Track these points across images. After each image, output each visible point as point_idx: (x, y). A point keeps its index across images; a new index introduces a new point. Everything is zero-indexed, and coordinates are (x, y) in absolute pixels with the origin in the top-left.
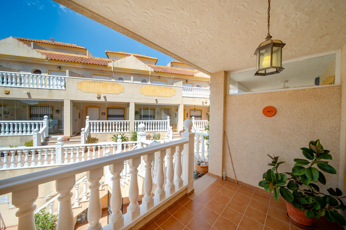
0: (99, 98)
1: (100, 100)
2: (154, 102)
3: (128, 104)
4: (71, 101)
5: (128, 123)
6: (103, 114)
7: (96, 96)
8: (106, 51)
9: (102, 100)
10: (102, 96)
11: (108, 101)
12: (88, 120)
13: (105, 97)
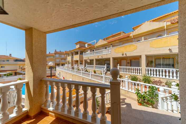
0: (123, 55)
1: (124, 56)
2: (168, 52)
3: (140, 56)
4: (113, 58)
5: (140, 69)
6: (128, 63)
7: (121, 54)
8: (133, 28)
9: (125, 55)
10: (124, 53)
11: (127, 56)
12: (118, 66)
13: (126, 54)
